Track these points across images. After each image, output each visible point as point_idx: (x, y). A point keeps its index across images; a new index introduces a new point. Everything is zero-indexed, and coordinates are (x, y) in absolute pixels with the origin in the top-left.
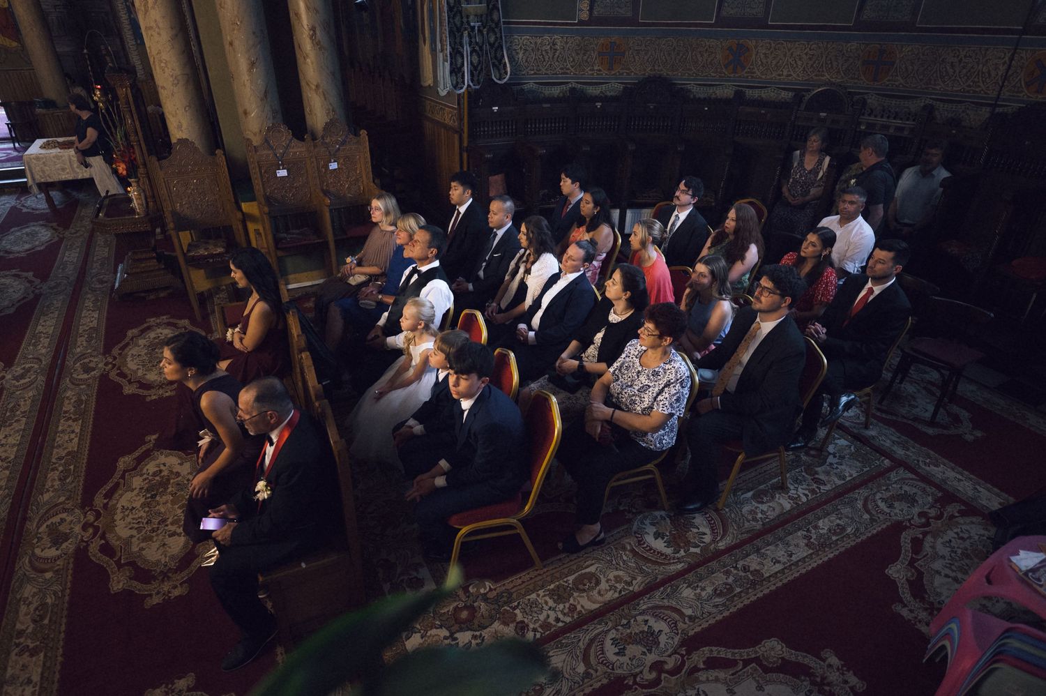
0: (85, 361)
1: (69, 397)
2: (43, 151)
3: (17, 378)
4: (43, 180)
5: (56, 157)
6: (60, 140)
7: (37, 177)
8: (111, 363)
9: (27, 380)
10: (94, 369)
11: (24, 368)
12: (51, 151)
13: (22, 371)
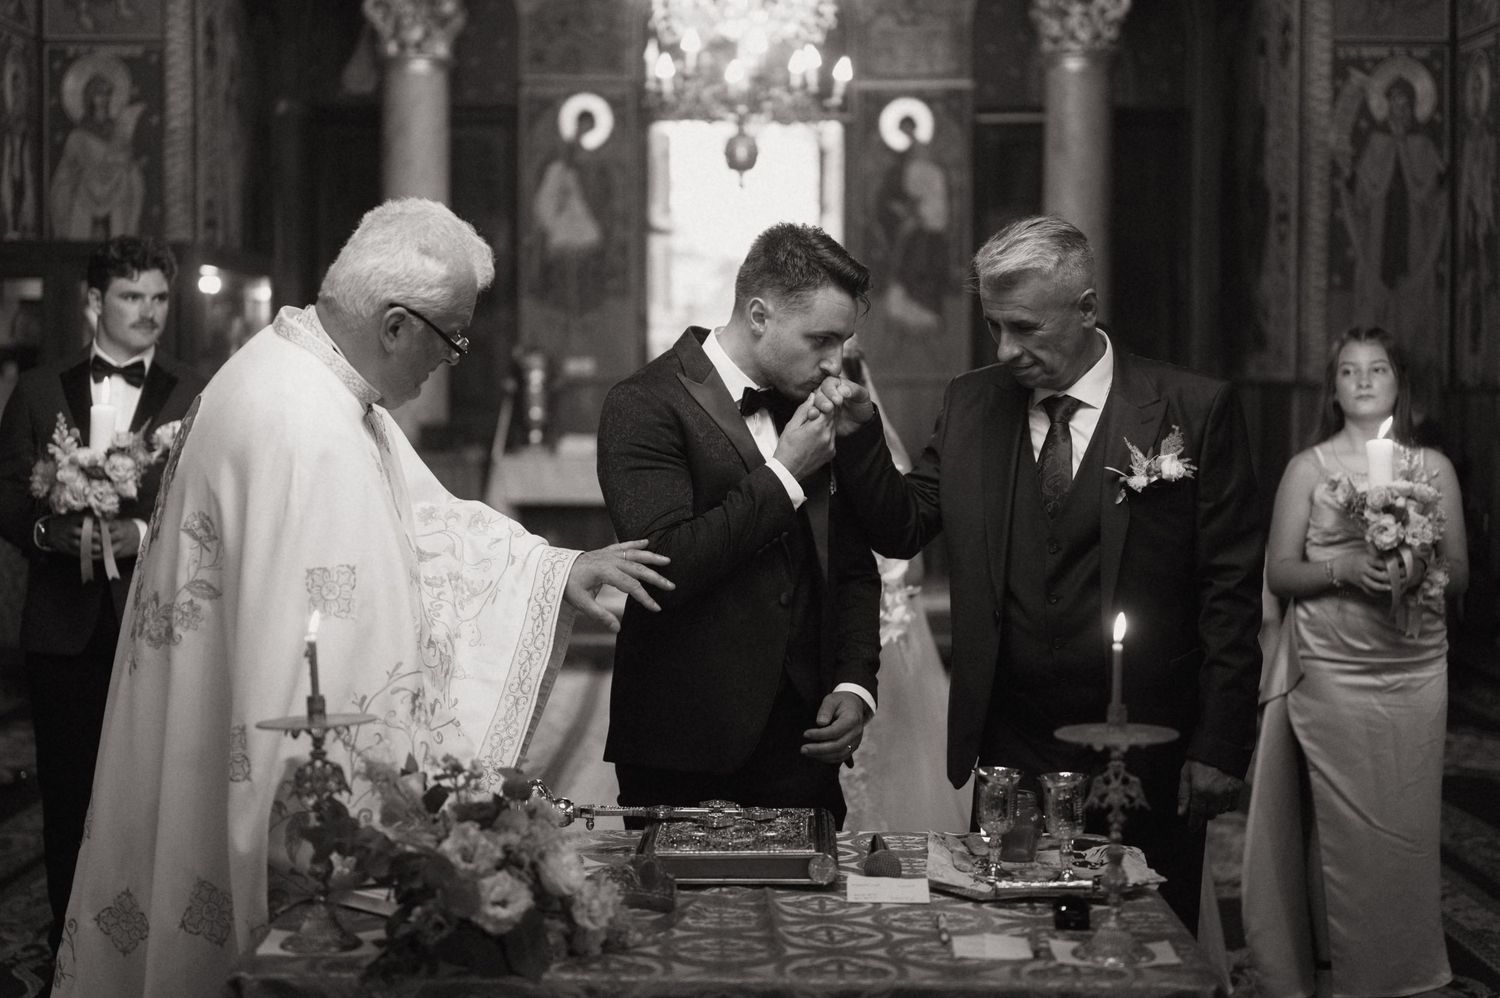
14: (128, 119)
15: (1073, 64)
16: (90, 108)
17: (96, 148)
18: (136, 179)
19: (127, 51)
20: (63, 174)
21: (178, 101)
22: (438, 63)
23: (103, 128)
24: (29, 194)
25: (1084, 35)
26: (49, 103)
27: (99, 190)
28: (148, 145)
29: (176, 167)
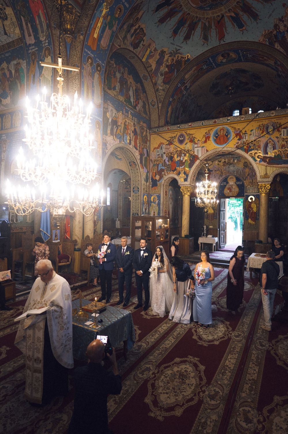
0: (261, 341)
1: (254, 354)
2: (255, 257)
3: (237, 336)
4: (252, 267)
5: (259, 260)
6: (261, 254)
7: (250, 265)
8: (271, 346)
9: (239, 339)
10: (264, 346)
11: (238, 333)
12: (258, 257)
13: (237, 334)
14: (157, 202)
15: (263, 195)
16: (154, 200)
17: (154, 204)
18: (158, 208)
19: (157, 195)
20: (151, 207)
21: (162, 200)
22: (189, 195)
23: (155, 203)
24: (147, 209)
25: (264, 191)
26: (150, 200)
27: (154, 209)
28: (159, 204)
29: (161, 207)
